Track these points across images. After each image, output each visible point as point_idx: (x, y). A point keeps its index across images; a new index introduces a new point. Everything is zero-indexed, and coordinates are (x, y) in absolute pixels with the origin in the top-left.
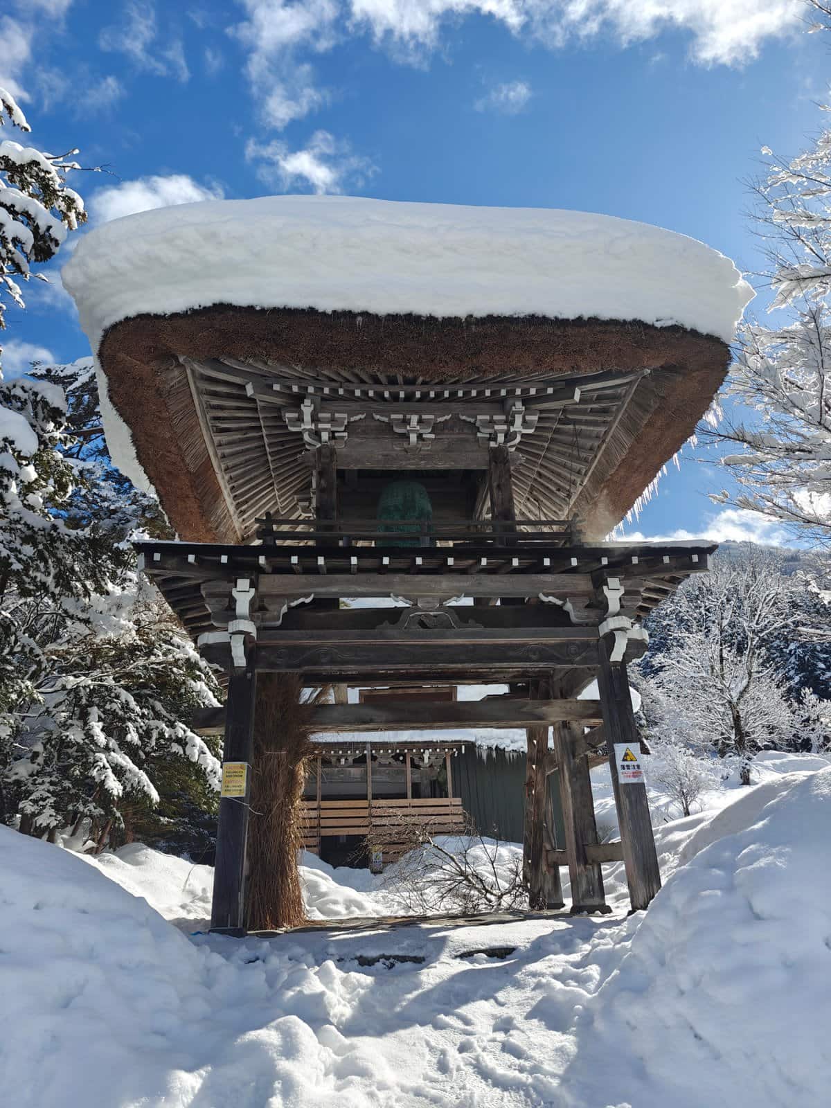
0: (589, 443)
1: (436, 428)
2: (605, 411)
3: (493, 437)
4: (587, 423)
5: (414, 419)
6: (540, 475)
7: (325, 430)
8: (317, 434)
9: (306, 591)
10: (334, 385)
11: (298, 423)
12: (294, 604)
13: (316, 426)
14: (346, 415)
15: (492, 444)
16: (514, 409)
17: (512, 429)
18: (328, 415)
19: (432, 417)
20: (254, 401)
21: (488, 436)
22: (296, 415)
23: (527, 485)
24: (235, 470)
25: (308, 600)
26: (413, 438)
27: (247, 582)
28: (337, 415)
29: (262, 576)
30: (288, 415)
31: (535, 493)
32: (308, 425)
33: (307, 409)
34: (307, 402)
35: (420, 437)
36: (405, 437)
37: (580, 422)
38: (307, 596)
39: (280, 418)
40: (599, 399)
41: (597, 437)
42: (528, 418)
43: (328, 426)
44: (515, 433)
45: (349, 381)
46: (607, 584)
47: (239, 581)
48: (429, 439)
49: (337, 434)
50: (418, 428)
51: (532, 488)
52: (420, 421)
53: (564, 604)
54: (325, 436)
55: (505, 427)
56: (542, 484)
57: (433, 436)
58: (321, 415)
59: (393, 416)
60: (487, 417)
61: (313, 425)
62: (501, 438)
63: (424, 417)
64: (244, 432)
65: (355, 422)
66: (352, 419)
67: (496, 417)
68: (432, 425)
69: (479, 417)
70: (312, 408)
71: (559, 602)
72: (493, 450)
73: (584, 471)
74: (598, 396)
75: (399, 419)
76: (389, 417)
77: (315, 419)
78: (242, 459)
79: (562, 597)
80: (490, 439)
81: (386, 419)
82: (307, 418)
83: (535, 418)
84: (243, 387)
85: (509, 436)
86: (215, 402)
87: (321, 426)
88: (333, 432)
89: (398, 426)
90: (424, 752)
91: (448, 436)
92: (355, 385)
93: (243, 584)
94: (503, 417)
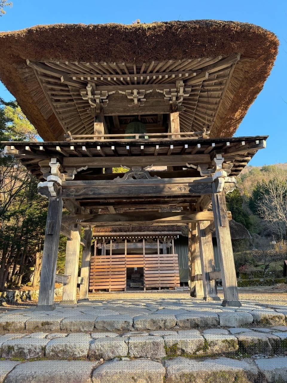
0: (214, 100)
1: (146, 96)
2: (220, 84)
3: (171, 99)
4: (213, 90)
5: (135, 92)
6: (196, 119)
7: (97, 98)
8: (94, 101)
9: (84, 164)
10: (99, 76)
11: (86, 96)
12: (79, 170)
13: (94, 97)
14: (107, 92)
15: (171, 102)
16: (179, 85)
17: (179, 95)
18: (99, 92)
19: (144, 90)
20: (66, 86)
21: (169, 98)
22: (85, 92)
23: (190, 124)
24: (66, 120)
25: (85, 168)
26: (136, 101)
27: (55, 159)
28: (103, 92)
29: (64, 158)
30: (82, 92)
31: (194, 128)
32: (90, 96)
33: (89, 89)
34: (89, 85)
35: (139, 100)
36: (132, 100)
37: (210, 91)
38: (84, 166)
39: (79, 95)
40: (218, 77)
41: (218, 97)
42: (186, 89)
43: (99, 96)
44: (181, 96)
45: (105, 74)
46: (216, 157)
47: (52, 159)
48: (144, 101)
49: (104, 101)
50: (138, 96)
51: (193, 125)
52: (138, 93)
53: (197, 168)
54: (98, 101)
55: (176, 94)
56: (197, 123)
57: (145, 100)
58: (96, 92)
59: (127, 91)
60: (168, 90)
61: (93, 96)
62: (174, 99)
63: (140, 91)
64: (66, 102)
65: (111, 95)
66: (110, 93)
67: (172, 90)
68: (144, 94)
69: (165, 90)
70: (91, 88)
71: (195, 167)
72: (171, 105)
73: (213, 115)
74: (217, 76)
75: (129, 92)
76: (125, 91)
77: (93, 94)
78: (68, 115)
79: (196, 165)
80: (170, 100)
81: (124, 93)
82: (89, 93)
83: (190, 89)
84: (60, 79)
85: (177, 98)
86: (50, 86)
87: (96, 96)
88: (102, 99)
89: (129, 95)
90: (164, 238)
91: (152, 100)
92: (108, 75)
93: (54, 160)
94: (175, 89)
